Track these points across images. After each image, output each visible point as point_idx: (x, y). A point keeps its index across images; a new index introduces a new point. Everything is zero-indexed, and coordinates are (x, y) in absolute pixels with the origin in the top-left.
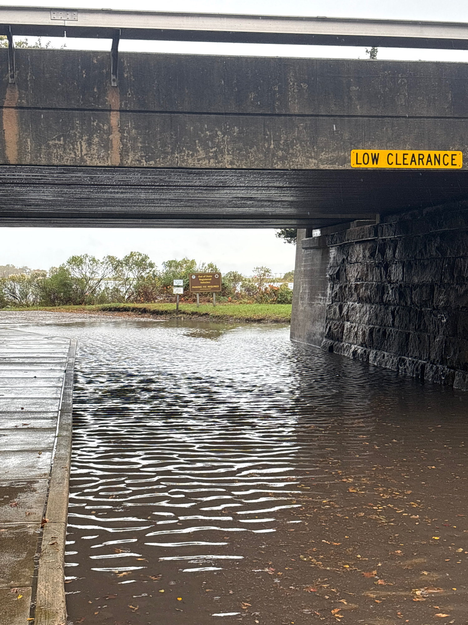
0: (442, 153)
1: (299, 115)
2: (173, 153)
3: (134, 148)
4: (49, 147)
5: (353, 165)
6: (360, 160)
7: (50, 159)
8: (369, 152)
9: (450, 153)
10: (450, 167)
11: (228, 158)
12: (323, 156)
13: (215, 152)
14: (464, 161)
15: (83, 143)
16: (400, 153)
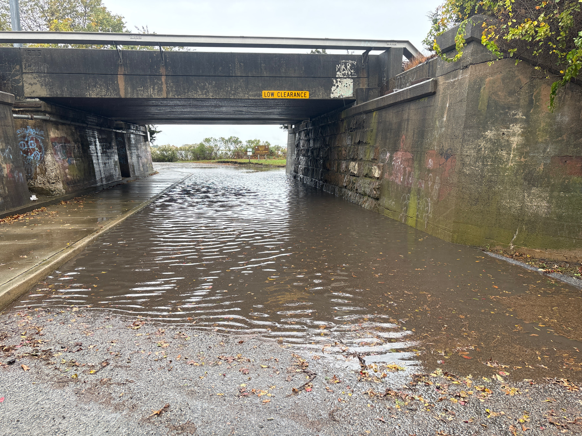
0: (300, 92)
1: (240, 76)
2: (188, 92)
3: (172, 91)
4: (137, 91)
5: (263, 97)
6: (266, 95)
7: (138, 96)
8: (270, 92)
9: (304, 92)
10: (304, 98)
11: (211, 94)
12: (251, 93)
13: (206, 92)
14: (309, 95)
15: (151, 89)
16: (283, 92)
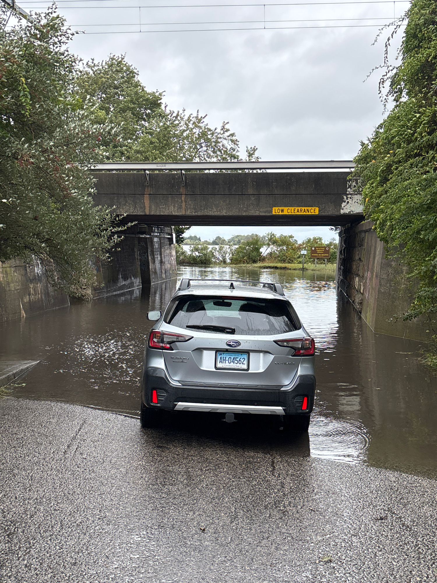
0: (310, 208)
1: (252, 195)
2: (204, 210)
3: (190, 208)
4: (160, 208)
5: (274, 213)
6: (276, 211)
7: (160, 213)
8: (280, 208)
9: (313, 208)
10: (313, 213)
11: (225, 211)
12: (261, 210)
13: (220, 209)
14: (319, 211)
15: (172, 207)
16: (293, 208)
